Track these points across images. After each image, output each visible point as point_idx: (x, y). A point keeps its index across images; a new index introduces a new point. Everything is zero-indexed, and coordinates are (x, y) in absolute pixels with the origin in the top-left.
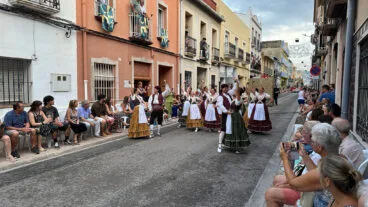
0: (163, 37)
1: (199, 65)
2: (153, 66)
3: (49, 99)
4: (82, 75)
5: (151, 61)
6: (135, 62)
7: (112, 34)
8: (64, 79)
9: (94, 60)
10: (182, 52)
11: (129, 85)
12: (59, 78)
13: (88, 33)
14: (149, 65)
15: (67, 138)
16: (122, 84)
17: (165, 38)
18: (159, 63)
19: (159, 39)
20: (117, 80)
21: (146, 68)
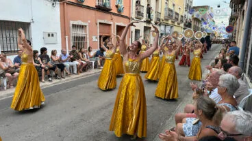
0: (119, 5)
1: (145, 24)
2: (112, 26)
3: (44, 50)
4: (64, 33)
5: (111, 23)
6: (100, 23)
7: (84, 4)
8: (53, 35)
9: (72, 22)
10: (134, 15)
11: (96, 39)
12: (49, 35)
13: (67, 4)
14: (110, 25)
15: (56, 75)
16: (91, 39)
17: (121, 5)
18: (117, 24)
19: (117, 6)
20: (88, 37)
21: (107, 27)
